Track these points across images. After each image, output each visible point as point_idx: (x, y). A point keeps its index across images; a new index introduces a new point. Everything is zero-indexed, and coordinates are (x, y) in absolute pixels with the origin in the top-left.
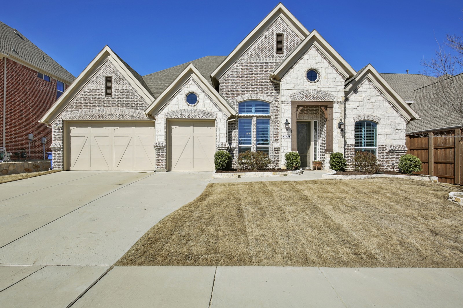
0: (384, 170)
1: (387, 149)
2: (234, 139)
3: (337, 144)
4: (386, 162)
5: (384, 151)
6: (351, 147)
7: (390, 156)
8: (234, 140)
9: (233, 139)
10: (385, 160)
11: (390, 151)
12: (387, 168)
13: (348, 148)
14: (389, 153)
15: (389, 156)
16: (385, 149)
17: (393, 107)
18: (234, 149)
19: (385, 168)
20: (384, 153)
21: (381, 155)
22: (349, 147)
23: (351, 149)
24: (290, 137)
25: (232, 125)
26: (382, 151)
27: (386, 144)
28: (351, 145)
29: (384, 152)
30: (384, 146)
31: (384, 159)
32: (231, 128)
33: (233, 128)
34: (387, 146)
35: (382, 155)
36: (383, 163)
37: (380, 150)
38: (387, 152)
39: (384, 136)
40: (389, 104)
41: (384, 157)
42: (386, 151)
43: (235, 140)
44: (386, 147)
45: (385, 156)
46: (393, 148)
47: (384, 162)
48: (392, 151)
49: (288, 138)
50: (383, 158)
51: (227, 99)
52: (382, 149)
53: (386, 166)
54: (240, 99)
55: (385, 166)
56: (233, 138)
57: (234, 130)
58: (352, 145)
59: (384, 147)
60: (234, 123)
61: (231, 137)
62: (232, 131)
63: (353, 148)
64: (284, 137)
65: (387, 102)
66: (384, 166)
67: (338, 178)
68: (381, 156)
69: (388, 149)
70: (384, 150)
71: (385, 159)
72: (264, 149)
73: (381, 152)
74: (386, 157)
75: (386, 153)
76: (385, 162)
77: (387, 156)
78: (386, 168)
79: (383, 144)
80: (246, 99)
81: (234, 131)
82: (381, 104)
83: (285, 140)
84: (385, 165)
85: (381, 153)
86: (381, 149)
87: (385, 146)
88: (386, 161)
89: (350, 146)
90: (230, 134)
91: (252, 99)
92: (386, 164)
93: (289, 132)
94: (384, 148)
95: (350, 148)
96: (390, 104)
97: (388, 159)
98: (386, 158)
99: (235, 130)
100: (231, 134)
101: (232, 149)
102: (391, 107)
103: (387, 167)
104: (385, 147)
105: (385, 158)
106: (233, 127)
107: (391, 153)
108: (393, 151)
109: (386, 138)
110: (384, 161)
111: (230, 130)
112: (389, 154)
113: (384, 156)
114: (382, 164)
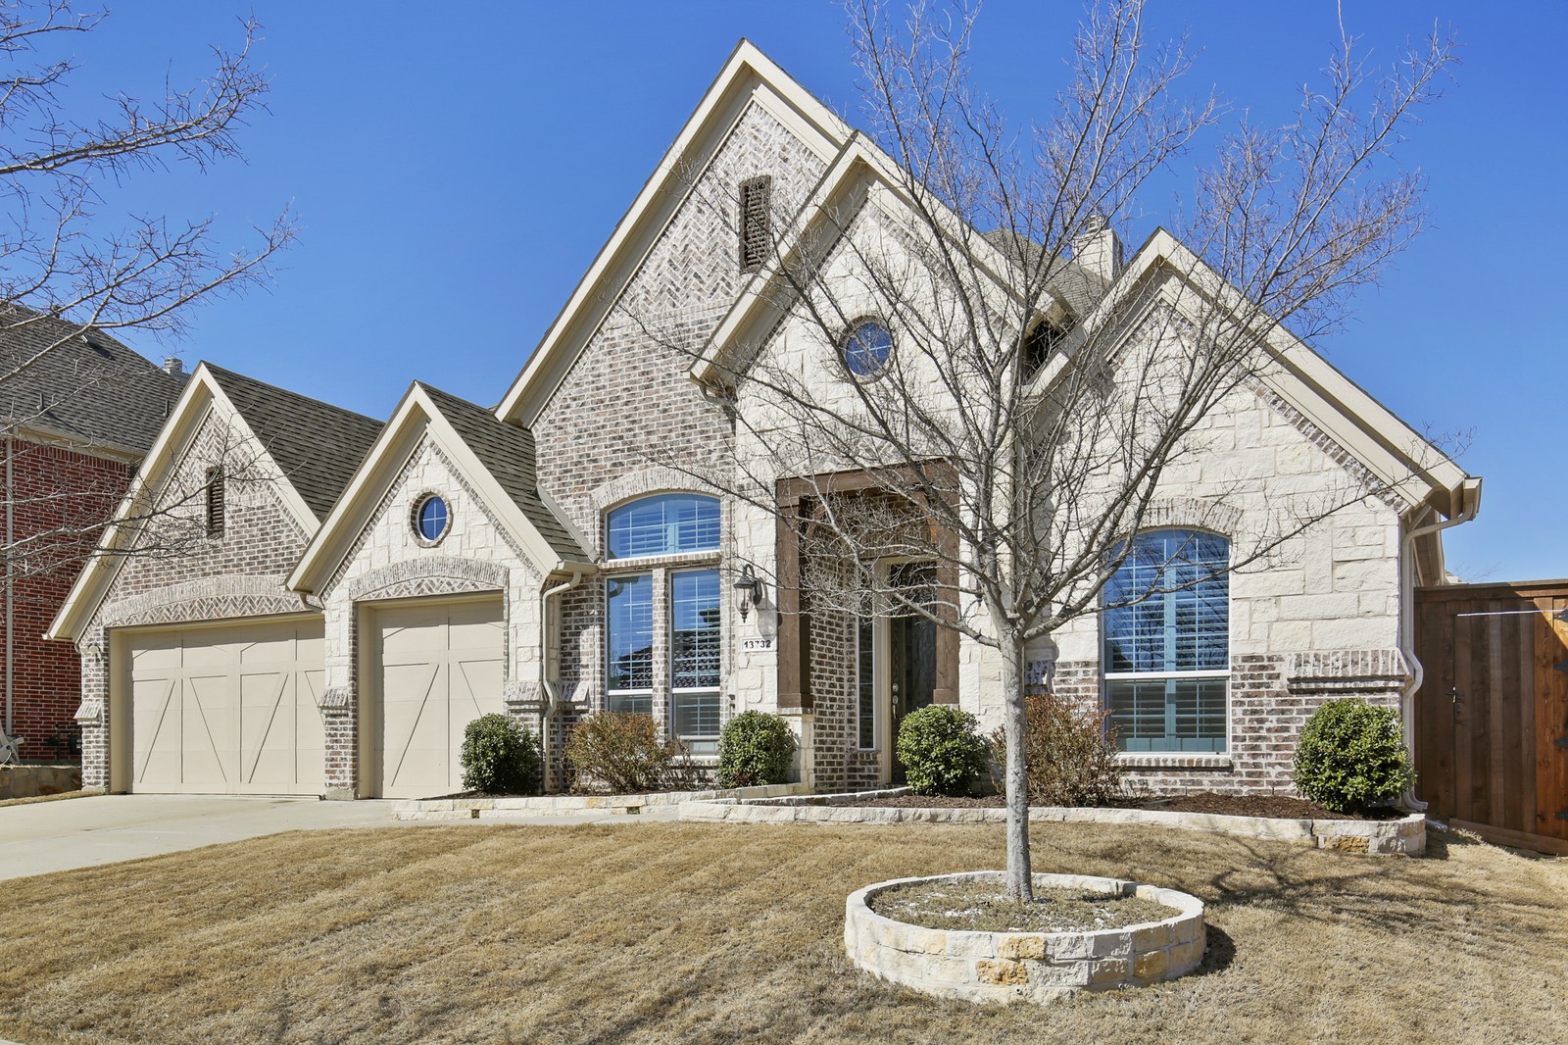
0: (1266, 791)
1: (1278, 676)
2: (587, 666)
3: (974, 666)
4: (1276, 748)
5: (1260, 685)
6: (1081, 676)
7: (1299, 712)
8: (585, 670)
9: (583, 666)
10: (1269, 739)
11: (1295, 686)
12: (1279, 783)
13: (1063, 681)
14: (1295, 697)
15: (1294, 715)
16: (1270, 677)
17: (1313, 439)
18: (584, 707)
19: (1269, 783)
20: (1265, 699)
21: (1245, 712)
22: (1068, 673)
23: (1080, 686)
24: (774, 644)
25: (577, 607)
26: (1253, 686)
27: (1275, 650)
28: (1077, 663)
29: (1260, 695)
30: (1260, 658)
31: (1263, 733)
32: (576, 621)
33: (582, 620)
34: (1280, 659)
35: (1254, 712)
36: (1254, 756)
37: (1240, 681)
38: (1278, 695)
39: (1267, 604)
40: (1294, 422)
41: (1261, 721)
42: (1276, 686)
43: (591, 670)
44: (1276, 664)
45: (1269, 713)
46: (1309, 671)
47: (1265, 751)
48: (1304, 686)
49: (765, 649)
50: (1255, 724)
51: (560, 501)
52: (1252, 677)
53: (1273, 772)
54: (604, 496)
55: (1270, 769)
56: (584, 660)
57: (586, 627)
58: (1087, 664)
59: (1263, 668)
60: (585, 600)
61: (574, 660)
62: (578, 634)
63: (1089, 681)
64: (749, 645)
65: (1278, 418)
66: (1264, 770)
67: (731, 816)
68: (1247, 718)
69: (1287, 671)
70: (1265, 680)
71: (1269, 730)
72: (702, 702)
73: (1248, 695)
74: (1273, 721)
75: (1273, 700)
76: (1268, 747)
77: (1283, 712)
78: (1273, 779)
79: (1260, 650)
80: (627, 493)
81: (585, 632)
82: (1244, 433)
83: (752, 659)
84: (1270, 765)
85: (1246, 700)
86: (1244, 677)
87: (1270, 659)
88: (1274, 743)
89: (1073, 669)
90: (573, 644)
91: (650, 492)
92: (1272, 760)
93: (767, 624)
94: (1265, 673)
95: (1074, 679)
96: (1301, 422)
97: (1287, 729)
98: (1275, 725)
99: (591, 629)
100: (577, 647)
101: (578, 708)
102: (1303, 438)
103: (1281, 774)
104: (1266, 663)
105: (1267, 725)
106: (581, 614)
107: (1304, 698)
108: (1313, 686)
109: (1274, 613)
110: (1263, 744)
111: (573, 630)
112: (1292, 703)
113: (1264, 716)
114: (1251, 761)
